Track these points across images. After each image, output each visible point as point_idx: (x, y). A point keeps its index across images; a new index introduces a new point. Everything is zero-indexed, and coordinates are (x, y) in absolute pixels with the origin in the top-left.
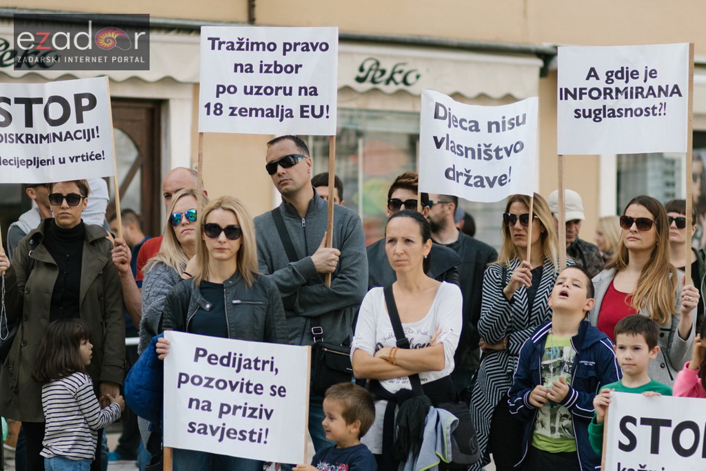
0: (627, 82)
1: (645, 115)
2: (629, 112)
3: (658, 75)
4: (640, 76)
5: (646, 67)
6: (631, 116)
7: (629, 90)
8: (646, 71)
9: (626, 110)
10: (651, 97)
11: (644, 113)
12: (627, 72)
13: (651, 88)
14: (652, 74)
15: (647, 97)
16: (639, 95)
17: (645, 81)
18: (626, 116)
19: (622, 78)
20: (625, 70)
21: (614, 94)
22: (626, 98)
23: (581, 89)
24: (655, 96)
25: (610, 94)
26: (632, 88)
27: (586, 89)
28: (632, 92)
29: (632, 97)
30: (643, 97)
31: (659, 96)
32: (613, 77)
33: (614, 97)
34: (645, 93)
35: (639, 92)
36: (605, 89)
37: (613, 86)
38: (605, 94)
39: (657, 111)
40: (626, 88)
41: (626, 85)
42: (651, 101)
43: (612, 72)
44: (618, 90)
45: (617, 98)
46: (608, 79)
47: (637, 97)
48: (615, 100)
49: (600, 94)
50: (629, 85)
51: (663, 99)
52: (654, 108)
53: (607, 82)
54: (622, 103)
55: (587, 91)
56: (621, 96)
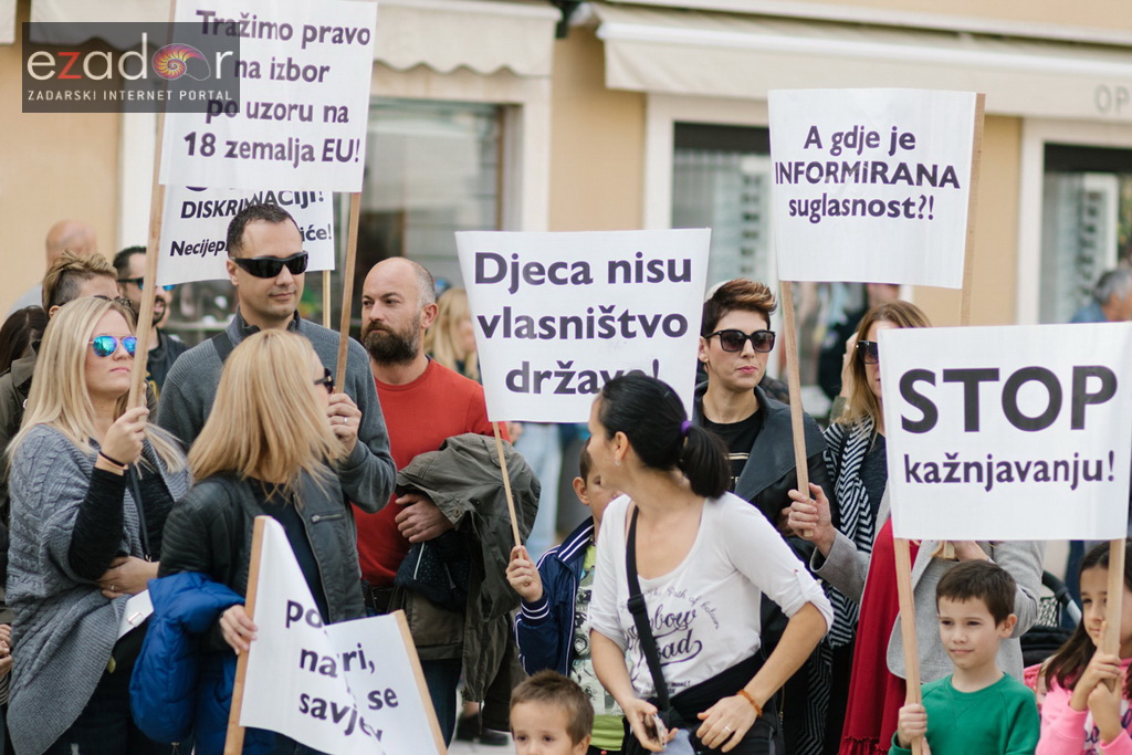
0: (859, 152)
1: (889, 215)
2: (859, 206)
3: (916, 144)
4: (881, 142)
5: (895, 128)
6: (863, 214)
7: (861, 167)
8: (894, 136)
9: (855, 203)
10: (902, 183)
11: (888, 210)
12: (862, 134)
13: (903, 167)
14: (907, 141)
15: (894, 182)
16: (878, 177)
17: (892, 152)
18: (854, 213)
19: (853, 146)
20: (859, 130)
21: (839, 174)
22: (857, 181)
23: (796, 165)
24: (911, 183)
25: (834, 173)
26: (866, 164)
27: (802, 164)
28: (865, 171)
29: (865, 181)
30: (885, 181)
31: (920, 183)
32: (842, 145)
33: (839, 179)
34: (890, 175)
35: (878, 171)
36: (829, 164)
37: (839, 160)
38: (829, 173)
39: (912, 210)
40: (858, 164)
41: (858, 158)
42: (901, 191)
43: (840, 134)
44: (845, 166)
45: (843, 181)
46: (835, 147)
47: (874, 180)
48: (840, 184)
49: (821, 174)
50: (862, 159)
51: (926, 188)
52: (908, 204)
53: (832, 152)
54: (850, 190)
55: (805, 168)
56: (850, 178)
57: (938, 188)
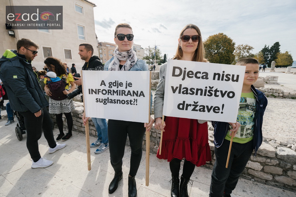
21: (112, 93)
22: (117, 95)
23: (98, 90)
24: (131, 96)
27: (100, 90)
28: (120, 93)
29: (120, 95)
30: (125, 95)
31: (133, 96)
33: (112, 94)
34: (126, 93)
35: (123, 93)
38: (109, 92)
42: (129, 98)
45: (113, 95)
47: (122, 95)
48: (112, 96)
49: (106, 92)
51: (135, 97)
55: (101, 91)
56: (115, 94)
57: (138, 97)
